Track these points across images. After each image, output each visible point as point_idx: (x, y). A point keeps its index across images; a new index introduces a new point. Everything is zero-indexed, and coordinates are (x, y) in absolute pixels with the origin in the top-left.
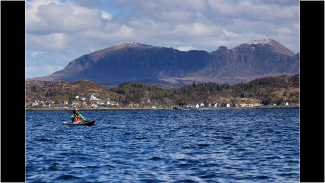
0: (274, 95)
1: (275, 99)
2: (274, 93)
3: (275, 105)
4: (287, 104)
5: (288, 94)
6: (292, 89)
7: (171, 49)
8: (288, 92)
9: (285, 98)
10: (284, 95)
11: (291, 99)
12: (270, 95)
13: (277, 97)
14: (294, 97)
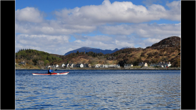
0: (131, 56)
1: (132, 59)
2: (131, 54)
3: (132, 66)
4: (146, 65)
5: (146, 55)
6: (149, 50)
7: (99, 49)
8: (146, 53)
9: (143, 59)
10: (141, 56)
11: (150, 60)
12: (128, 56)
13: (135, 58)
14: (153, 57)
